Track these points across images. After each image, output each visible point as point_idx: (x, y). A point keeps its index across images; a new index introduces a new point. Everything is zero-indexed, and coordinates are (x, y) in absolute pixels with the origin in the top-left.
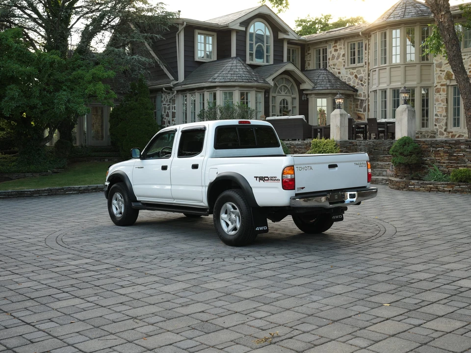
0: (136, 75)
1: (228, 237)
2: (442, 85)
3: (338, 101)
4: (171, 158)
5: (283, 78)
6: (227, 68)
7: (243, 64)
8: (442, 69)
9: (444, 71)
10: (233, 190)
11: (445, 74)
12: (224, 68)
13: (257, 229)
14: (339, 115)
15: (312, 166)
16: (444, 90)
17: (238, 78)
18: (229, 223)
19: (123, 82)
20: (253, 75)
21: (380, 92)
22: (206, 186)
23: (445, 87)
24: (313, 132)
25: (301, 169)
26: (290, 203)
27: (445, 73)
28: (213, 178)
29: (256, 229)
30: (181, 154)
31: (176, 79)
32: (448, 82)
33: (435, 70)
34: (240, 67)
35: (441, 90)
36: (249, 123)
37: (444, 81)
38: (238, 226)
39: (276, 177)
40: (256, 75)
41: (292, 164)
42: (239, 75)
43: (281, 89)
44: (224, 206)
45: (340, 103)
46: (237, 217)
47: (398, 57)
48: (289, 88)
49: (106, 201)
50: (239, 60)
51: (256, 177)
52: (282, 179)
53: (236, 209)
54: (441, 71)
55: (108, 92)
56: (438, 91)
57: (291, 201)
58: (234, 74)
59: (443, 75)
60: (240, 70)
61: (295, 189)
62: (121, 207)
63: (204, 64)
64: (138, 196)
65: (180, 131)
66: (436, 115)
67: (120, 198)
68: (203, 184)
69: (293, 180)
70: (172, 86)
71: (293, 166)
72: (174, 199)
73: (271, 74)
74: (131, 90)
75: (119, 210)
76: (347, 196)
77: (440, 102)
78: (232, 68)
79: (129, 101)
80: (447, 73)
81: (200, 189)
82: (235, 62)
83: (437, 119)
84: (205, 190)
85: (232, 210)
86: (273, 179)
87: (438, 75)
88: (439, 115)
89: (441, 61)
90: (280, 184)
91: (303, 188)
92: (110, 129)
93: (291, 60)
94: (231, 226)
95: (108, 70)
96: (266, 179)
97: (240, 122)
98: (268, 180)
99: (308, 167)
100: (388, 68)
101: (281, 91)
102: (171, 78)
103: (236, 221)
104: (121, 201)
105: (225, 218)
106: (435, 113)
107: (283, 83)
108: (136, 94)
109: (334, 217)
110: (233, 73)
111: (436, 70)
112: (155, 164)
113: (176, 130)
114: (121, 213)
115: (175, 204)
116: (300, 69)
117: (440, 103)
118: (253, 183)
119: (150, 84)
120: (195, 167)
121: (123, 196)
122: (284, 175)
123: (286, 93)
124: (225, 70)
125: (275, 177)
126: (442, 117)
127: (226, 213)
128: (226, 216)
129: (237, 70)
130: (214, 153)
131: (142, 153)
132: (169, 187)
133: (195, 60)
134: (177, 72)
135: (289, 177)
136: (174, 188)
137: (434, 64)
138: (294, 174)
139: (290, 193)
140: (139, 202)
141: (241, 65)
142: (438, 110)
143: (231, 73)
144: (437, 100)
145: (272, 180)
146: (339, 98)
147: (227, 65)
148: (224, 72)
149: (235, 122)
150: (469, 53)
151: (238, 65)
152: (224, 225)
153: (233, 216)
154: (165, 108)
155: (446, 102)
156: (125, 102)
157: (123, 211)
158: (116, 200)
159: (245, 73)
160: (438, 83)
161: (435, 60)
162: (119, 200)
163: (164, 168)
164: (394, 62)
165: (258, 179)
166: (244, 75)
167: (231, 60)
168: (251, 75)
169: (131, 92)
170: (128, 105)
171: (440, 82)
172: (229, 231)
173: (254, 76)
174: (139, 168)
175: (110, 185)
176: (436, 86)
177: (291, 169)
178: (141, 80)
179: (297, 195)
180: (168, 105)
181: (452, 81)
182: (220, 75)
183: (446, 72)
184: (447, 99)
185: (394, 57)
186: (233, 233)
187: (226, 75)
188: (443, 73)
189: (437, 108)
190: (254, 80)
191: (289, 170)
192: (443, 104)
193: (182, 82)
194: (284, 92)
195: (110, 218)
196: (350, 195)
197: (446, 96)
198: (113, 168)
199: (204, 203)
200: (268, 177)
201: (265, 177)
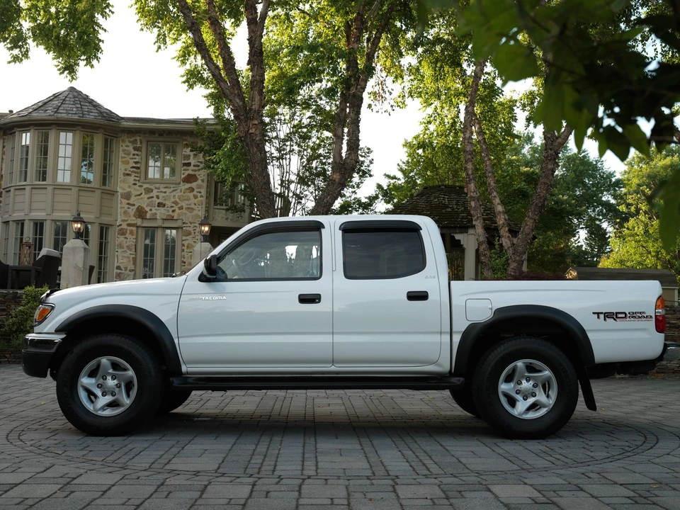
2: (129, 225)
3: (76, 225)
8: (131, 202)
9: (134, 205)
11: (134, 210)
14: (83, 250)
16: (131, 233)
18: (518, 397)
21: (32, 224)
23: (134, 229)
27: (135, 208)
32: (139, 222)
33: (119, 202)
35: (128, 232)
37: (132, 220)
39: (644, 313)
45: (79, 228)
47: (68, 174)
51: (598, 313)
52: (656, 316)
54: (128, 204)
56: (122, 232)
59: (132, 211)
65: (336, 227)
66: (118, 268)
67: (110, 370)
72: (334, 362)
75: (103, 400)
77: (125, 249)
80: (138, 208)
83: (120, 273)
85: (527, 374)
87: (123, 210)
88: (123, 269)
89: (129, 190)
90: (653, 323)
94: (524, 403)
98: (625, 318)
100: (50, 188)
103: (534, 394)
106: (116, 265)
111: (121, 203)
117: (126, 251)
120: (418, 296)
122: (656, 310)
125: (641, 313)
126: (128, 272)
128: (509, 386)
132: (327, 339)
137: (119, 193)
142: (122, 261)
144: (120, 246)
145: (634, 317)
150: (172, 186)
153: (529, 385)
155: (134, 250)
157: (126, 401)
160: (123, 221)
161: (120, 187)
162: (106, 375)
163: (309, 299)
164: (60, 179)
165: (602, 316)
171: (127, 221)
172: (524, 413)
176: (121, 225)
181: (145, 221)
183: (136, 206)
184: (135, 245)
185: (60, 173)
188: (132, 207)
189: (120, 258)
192: (129, 252)
197: (134, 241)
199: (439, 365)
200: (625, 313)
201: (617, 313)
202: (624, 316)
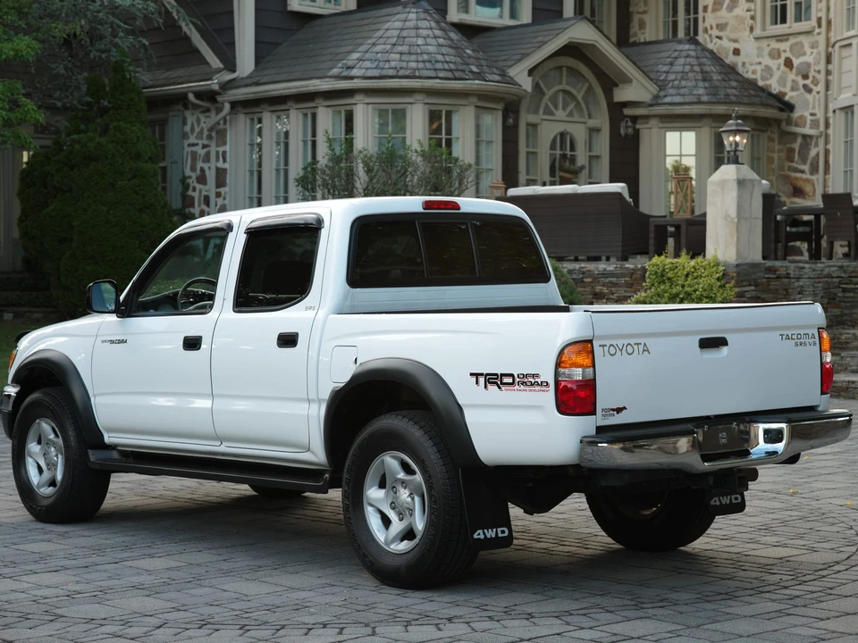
0: (103, 51)
1: (388, 561)
3: (731, 139)
4: (213, 314)
5: (561, 67)
6: (389, 33)
7: (437, 22)
10: (404, 413)
12: (379, 34)
13: (479, 535)
14: (735, 185)
15: (650, 342)
17: (421, 65)
18: (392, 515)
19: (62, 71)
20: (469, 57)
22: (320, 401)
24: (652, 235)
25: (614, 351)
26: (580, 456)
28: (343, 376)
29: (475, 536)
30: (244, 301)
31: (230, 65)
34: (429, 32)
36: (456, 206)
38: (419, 525)
39: (538, 375)
40: (477, 59)
41: (585, 334)
42: (426, 57)
43: (554, 100)
44: (377, 462)
45: (737, 144)
46: (417, 499)
48: (579, 97)
49: (7, 445)
50: (426, 11)
51: (477, 375)
52: (557, 383)
53: (411, 472)
55: (14, 104)
57: (582, 450)
58: (410, 53)
60: (429, 40)
61: (595, 414)
62: (55, 465)
63: (319, 22)
64: (110, 430)
65: (243, 229)
67: (52, 436)
68: (313, 396)
69: (589, 386)
70: (216, 87)
71: (590, 341)
72: (221, 439)
73: (525, 56)
74: (89, 99)
75: (47, 475)
76: (757, 436)
78: (405, 33)
79: (79, 132)
81: (302, 409)
82: (413, 16)
84: (318, 412)
85: (402, 475)
86: (528, 381)
90: (549, 397)
91: (619, 410)
92: (20, 221)
93: (587, 12)
94: (397, 526)
95: (16, 34)
96: (507, 380)
97: (427, 205)
98: (512, 384)
99: (636, 345)
101: (556, 107)
102: (215, 62)
103: (411, 511)
104: (54, 444)
105: (379, 500)
107: (560, 83)
108: (103, 111)
109: (715, 502)
110: (405, 49)
112: (164, 330)
113: (229, 227)
114: (52, 483)
115: (223, 454)
116: (614, 40)
118: (466, 392)
119: (149, 80)
120: (288, 340)
121: (61, 429)
122: (561, 370)
123: (570, 114)
124: (382, 41)
125: (534, 376)
127: (382, 485)
128: (380, 494)
129: (420, 41)
130: (345, 298)
131: (122, 298)
132: (205, 403)
133: (289, 8)
134: (231, 45)
135: (578, 374)
136: (221, 404)
138: (594, 366)
139: (581, 426)
140: (112, 447)
141: (433, 24)
143: (400, 49)
145: (524, 383)
146: (735, 132)
147: (387, 26)
148: (378, 48)
149: (411, 204)
151: (421, 24)
152: (374, 522)
153: (404, 494)
154: (194, 155)
156: (69, 135)
157: (59, 477)
158: (39, 442)
159: (444, 50)
162: (49, 443)
163: (192, 343)
165: (482, 380)
166: (440, 57)
167: (400, 8)
168: (462, 58)
169: (88, 104)
170: (77, 147)
172: (393, 541)
173: (472, 60)
174: (112, 342)
175: (20, 396)
177: (584, 350)
178: (118, 68)
179: (600, 430)
180: (204, 146)
182: (367, 56)
186: (404, 546)
187: (385, 57)
190: (471, 72)
191: (579, 353)
193: (250, 77)
194: (564, 109)
195: (18, 498)
196: (766, 432)
198: (33, 343)
199: (313, 453)
200: (512, 375)
201: (502, 375)
202: (510, 380)
